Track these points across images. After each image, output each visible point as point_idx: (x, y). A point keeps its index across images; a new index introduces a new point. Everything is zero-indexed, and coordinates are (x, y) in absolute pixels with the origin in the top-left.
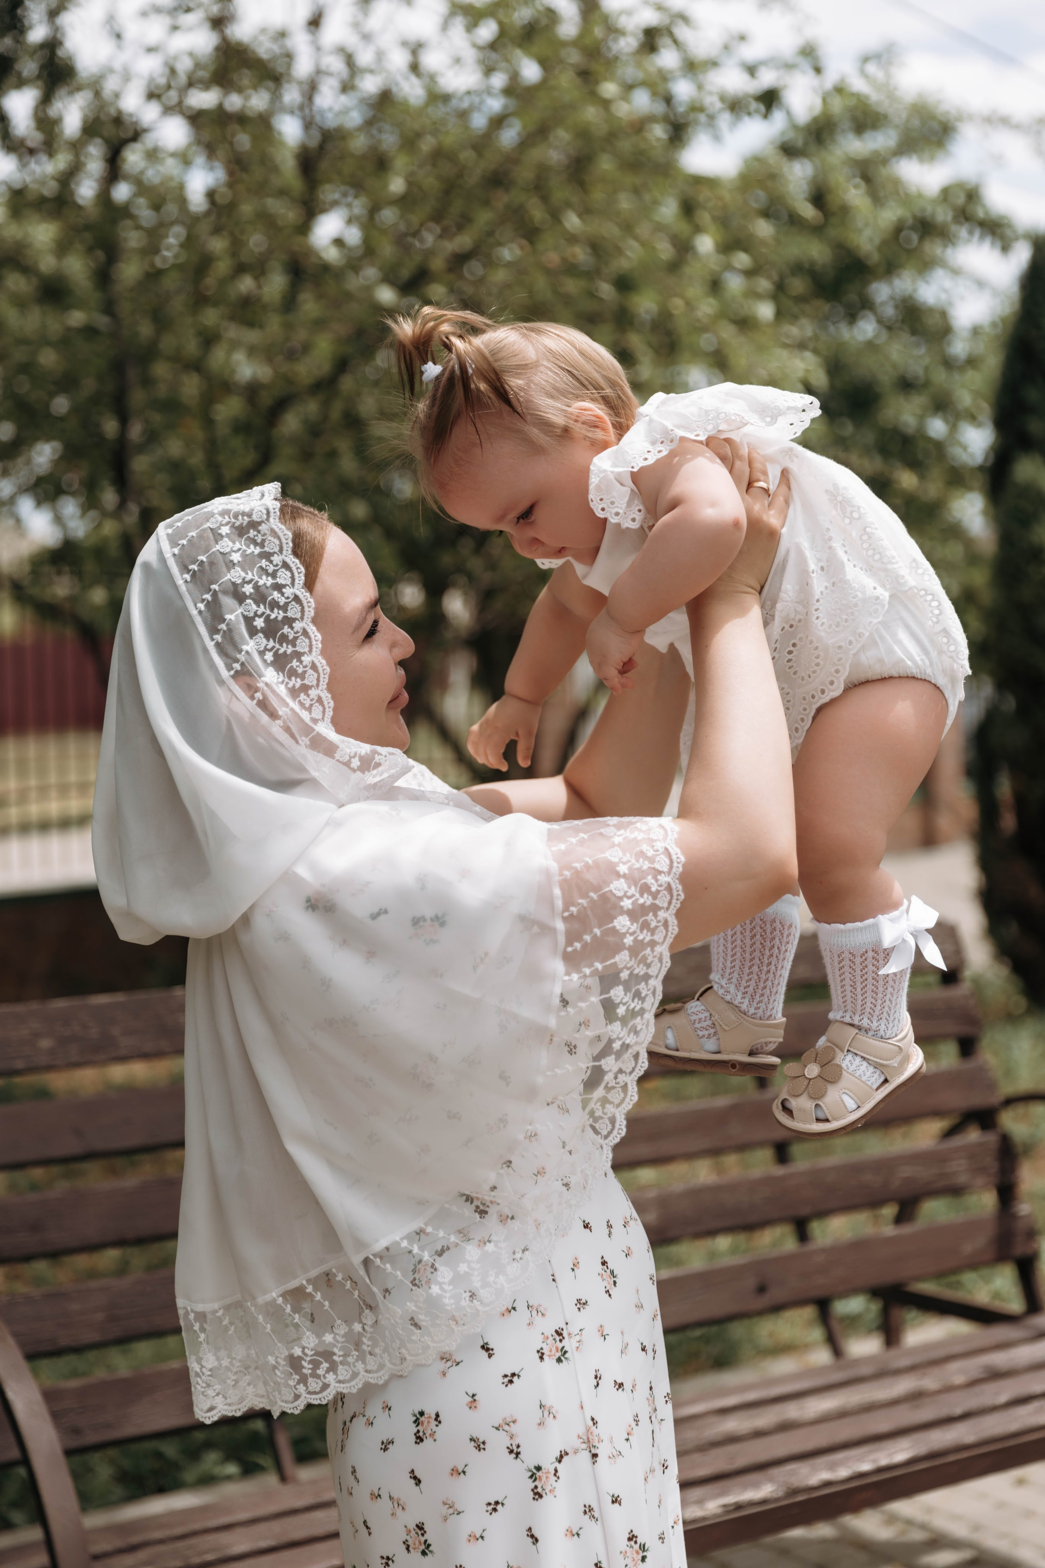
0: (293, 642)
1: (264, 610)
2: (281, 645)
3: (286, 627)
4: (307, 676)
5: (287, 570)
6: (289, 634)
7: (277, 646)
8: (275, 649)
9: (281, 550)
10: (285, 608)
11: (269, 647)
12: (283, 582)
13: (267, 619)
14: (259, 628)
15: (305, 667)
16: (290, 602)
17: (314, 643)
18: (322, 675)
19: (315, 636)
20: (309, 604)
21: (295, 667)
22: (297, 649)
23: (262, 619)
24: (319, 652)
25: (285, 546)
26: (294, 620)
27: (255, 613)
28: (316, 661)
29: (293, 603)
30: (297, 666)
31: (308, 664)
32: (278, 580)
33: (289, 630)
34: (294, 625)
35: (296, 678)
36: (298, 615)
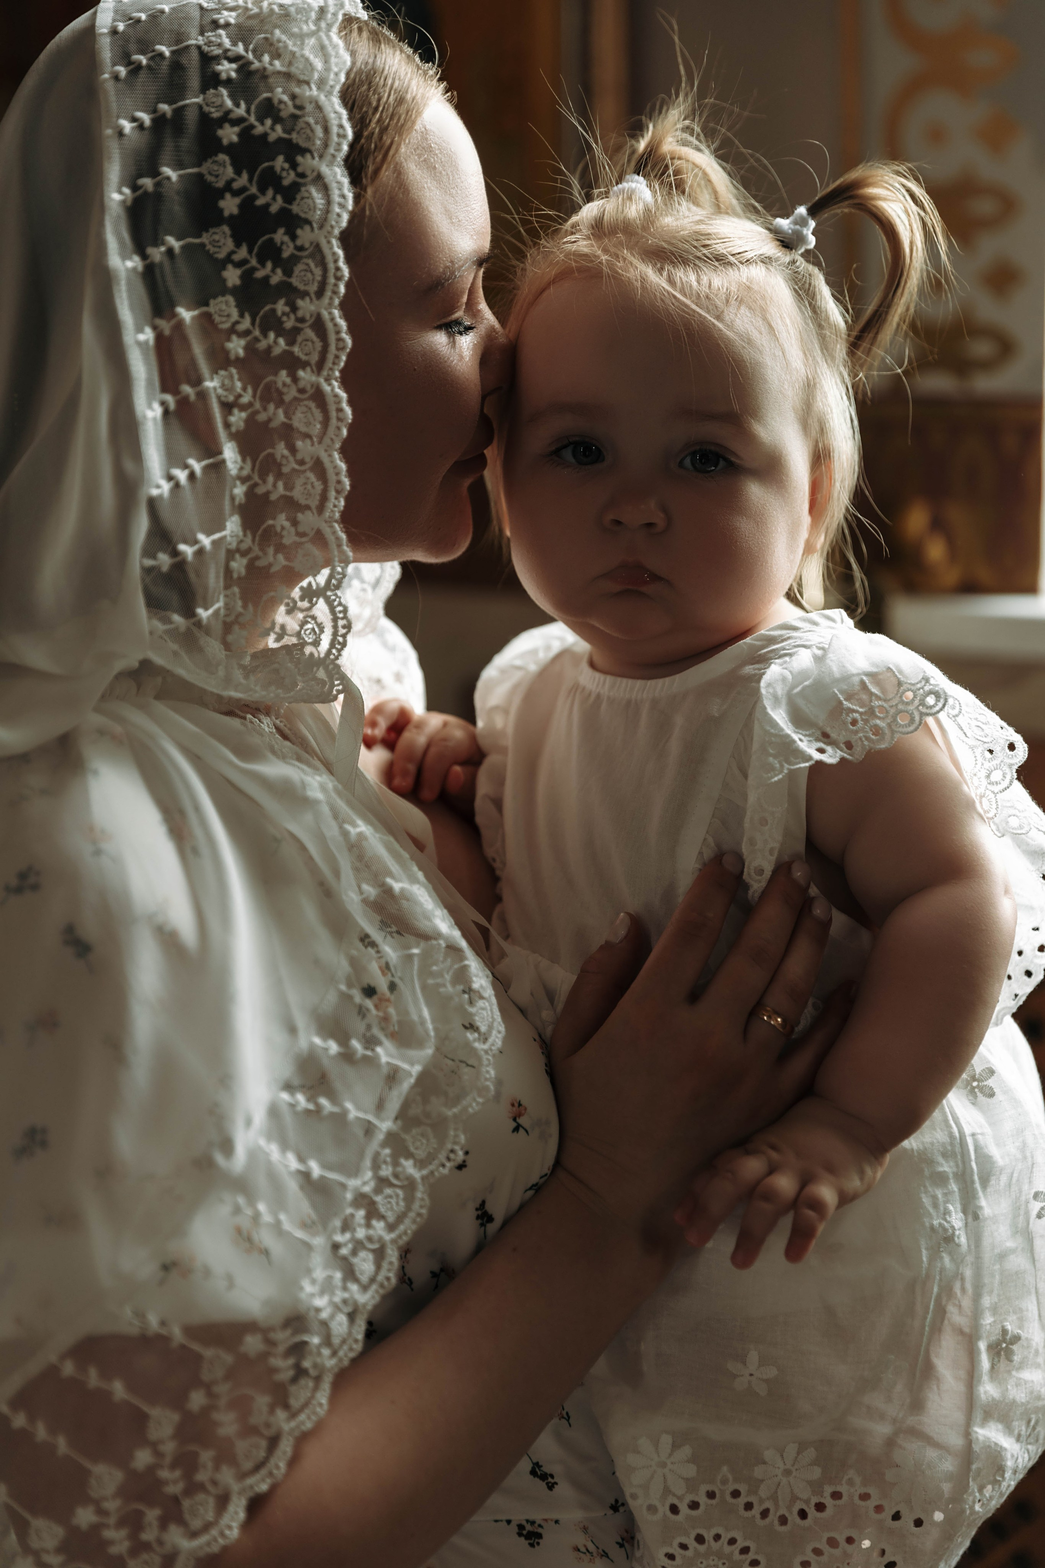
1: (248, 185)
2: (263, 264)
6: (284, 247)
7: (254, 262)
11: (236, 257)
13: (247, 204)
14: (226, 213)
15: (302, 320)
21: (279, 313)
23: (237, 201)
27: (229, 183)
30: (284, 314)
31: (308, 317)
33: (286, 239)
34: (299, 232)
35: (278, 335)
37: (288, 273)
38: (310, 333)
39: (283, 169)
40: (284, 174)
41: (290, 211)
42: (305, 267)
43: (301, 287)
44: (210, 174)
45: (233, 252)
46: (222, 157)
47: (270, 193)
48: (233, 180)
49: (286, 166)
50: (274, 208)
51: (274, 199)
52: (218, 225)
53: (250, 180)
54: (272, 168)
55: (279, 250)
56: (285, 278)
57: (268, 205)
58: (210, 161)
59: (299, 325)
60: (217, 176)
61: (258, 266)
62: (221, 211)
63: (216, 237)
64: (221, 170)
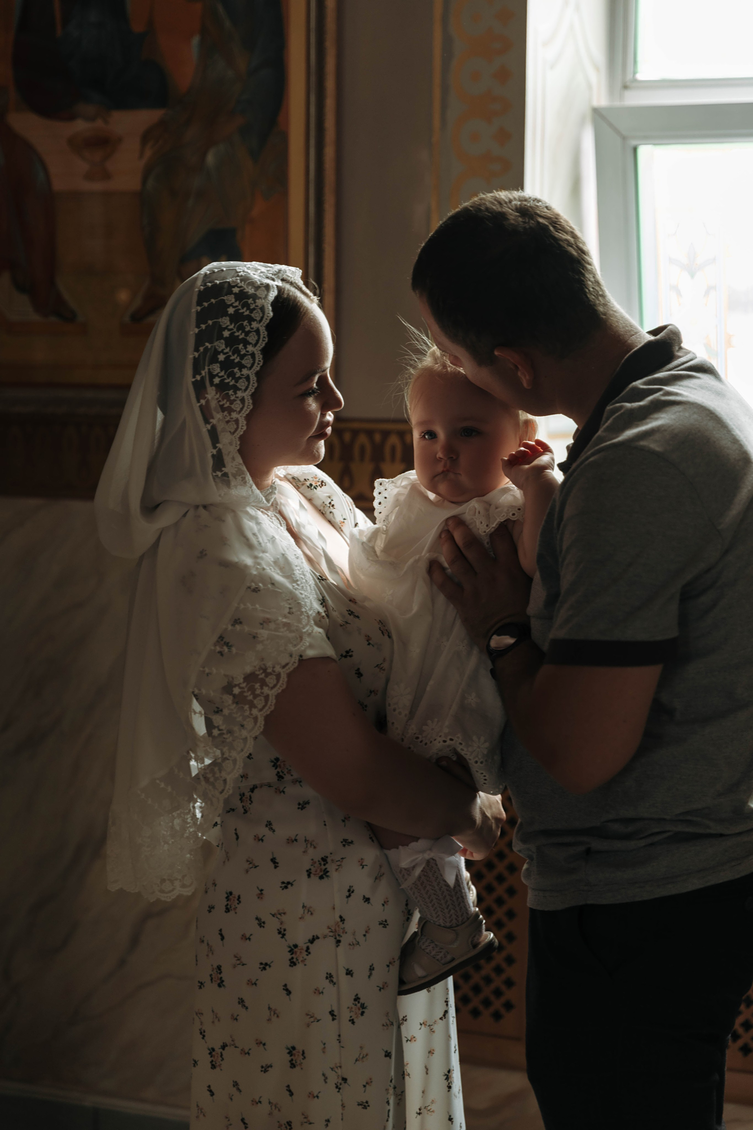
0: (237, 380)
1: (229, 352)
2: (228, 377)
3: (237, 368)
4: (235, 403)
5: (257, 335)
7: (225, 377)
8: (223, 378)
9: (261, 321)
10: (242, 357)
11: (220, 375)
12: (251, 341)
13: (227, 358)
14: (220, 360)
16: (248, 355)
17: (250, 386)
18: (245, 408)
19: (254, 383)
20: (259, 363)
22: (238, 385)
23: (224, 356)
24: (250, 393)
25: (264, 319)
26: (244, 367)
27: (223, 350)
28: (246, 398)
29: (250, 356)
30: (232, 395)
31: (239, 397)
32: (248, 338)
34: (243, 370)
35: (227, 401)
36: (249, 366)
37: (237, 382)
38: (238, 402)
39: (242, 349)
40: (242, 350)
41: (241, 362)
42: (242, 381)
43: (240, 387)
45: (219, 373)
46: (222, 341)
47: (236, 355)
48: (224, 349)
49: (243, 348)
50: (236, 361)
51: (237, 358)
52: (216, 363)
53: (230, 350)
54: (238, 347)
55: (235, 374)
56: (235, 383)
57: (234, 359)
58: (218, 341)
59: (236, 399)
60: (219, 347)
61: (227, 378)
62: (218, 359)
63: (214, 367)
64: (221, 345)
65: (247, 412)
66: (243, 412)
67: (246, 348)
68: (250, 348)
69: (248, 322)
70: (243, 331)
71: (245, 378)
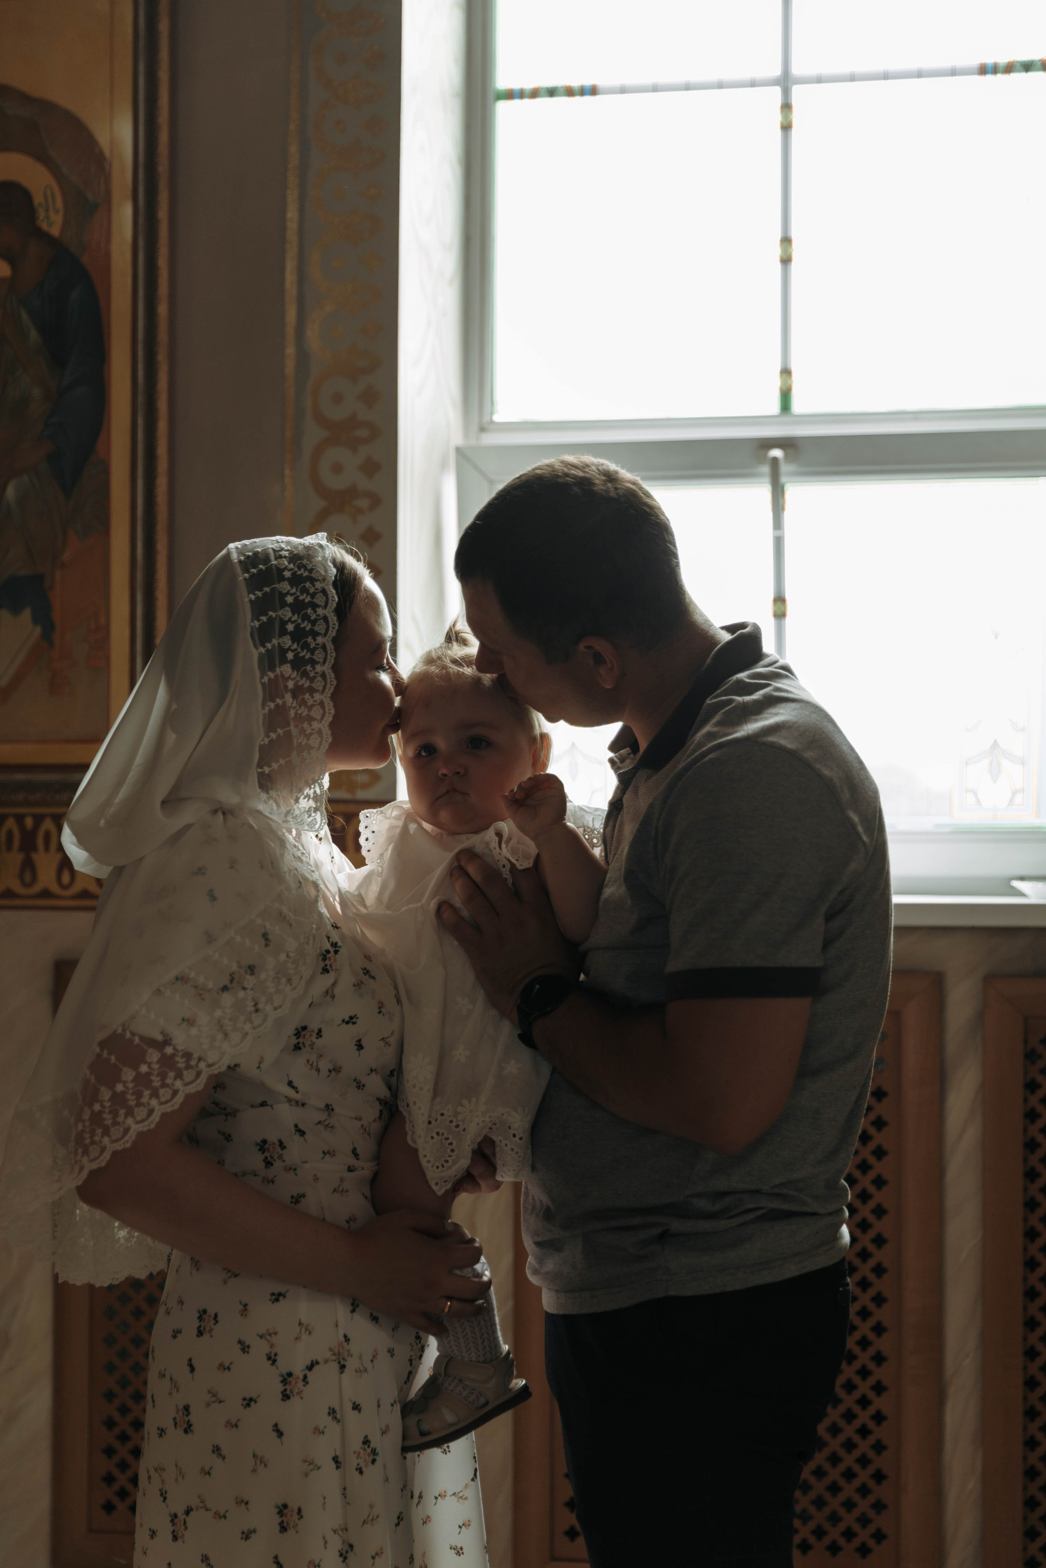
3: (310, 637)
4: (315, 680)
5: (324, 595)
7: (299, 650)
10: (314, 623)
11: (293, 648)
13: (297, 627)
14: (289, 630)
15: (317, 673)
16: (320, 619)
27: (290, 619)
29: (322, 621)
33: (312, 640)
36: (323, 632)
37: (313, 654)
38: (319, 678)
39: (311, 613)
40: (311, 615)
41: (314, 629)
42: (319, 652)
43: (317, 660)
44: (282, 615)
45: (291, 646)
46: (287, 608)
47: (306, 622)
48: (292, 617)
49: (312, 612)
50: (308, 628)
51: (308, 625)
53: (298, 617)
54: (307, 612)
55: (309, 645)
56: (311, 656)
57: (305, 627)
58: (282, 610)
59: (316, 675)
60: (285, 616)
61: (301, 651)
62: (287, 629)
63: (284, 640)
64: (287, 613)
65: (332, 690)
66: (327, 690)
67: (315, 612)
68: (320, 611)
69: (310, 583)
70: (308, 594)
71: (322, 647)
